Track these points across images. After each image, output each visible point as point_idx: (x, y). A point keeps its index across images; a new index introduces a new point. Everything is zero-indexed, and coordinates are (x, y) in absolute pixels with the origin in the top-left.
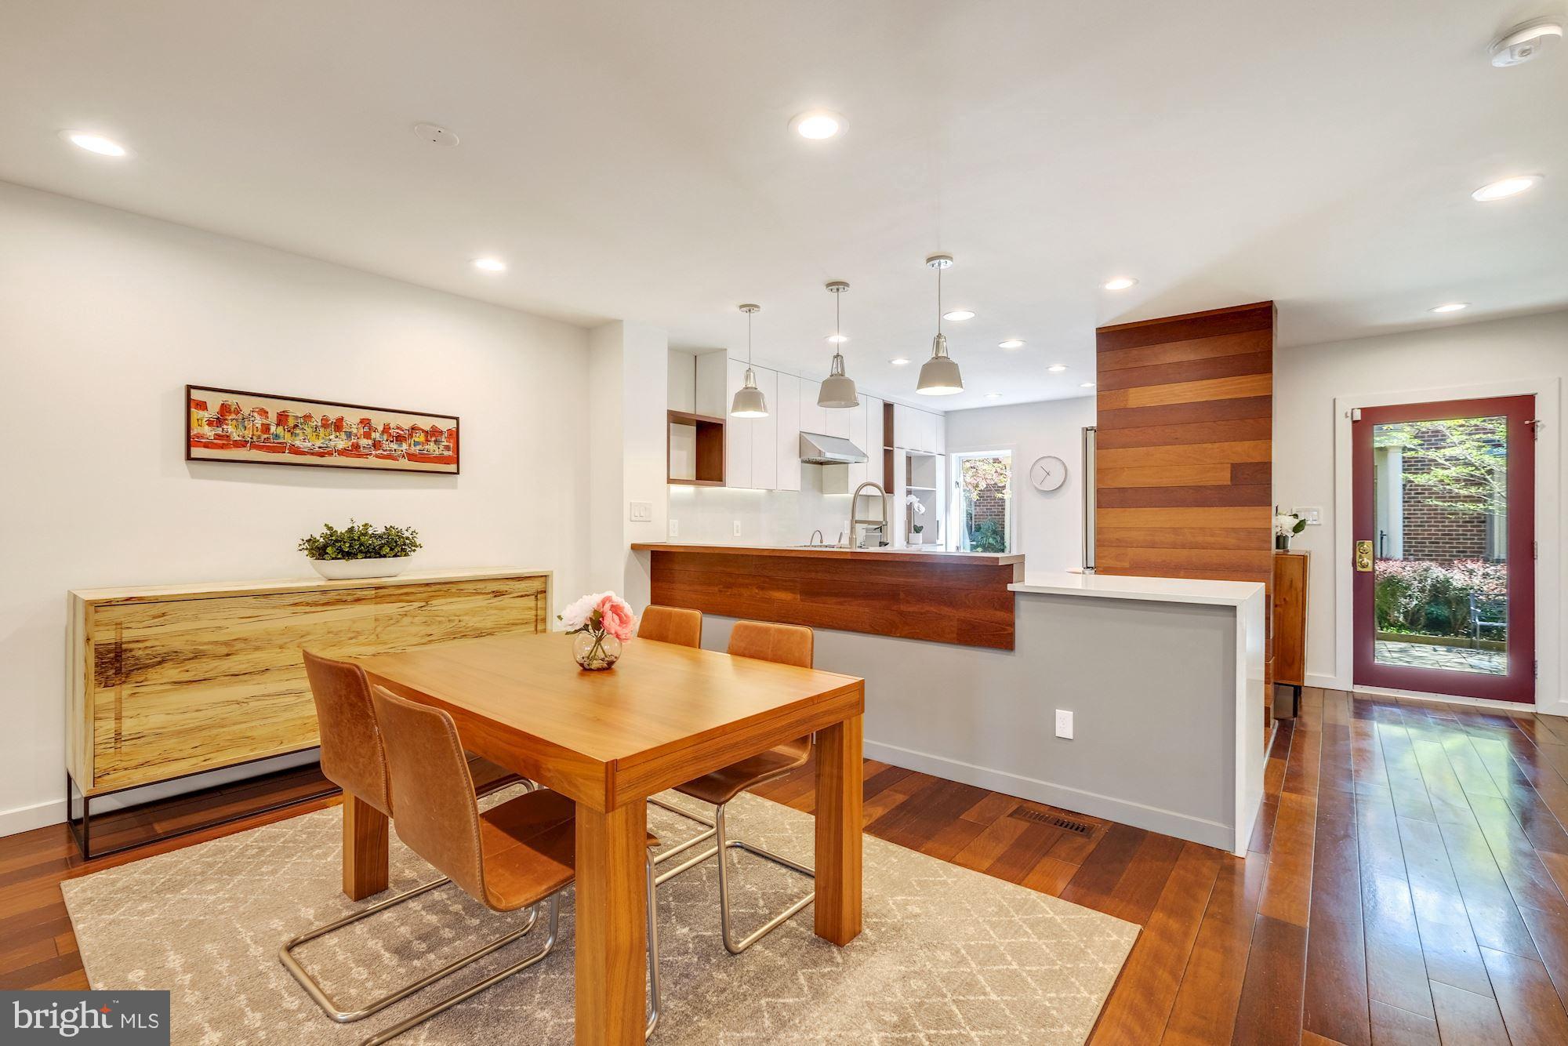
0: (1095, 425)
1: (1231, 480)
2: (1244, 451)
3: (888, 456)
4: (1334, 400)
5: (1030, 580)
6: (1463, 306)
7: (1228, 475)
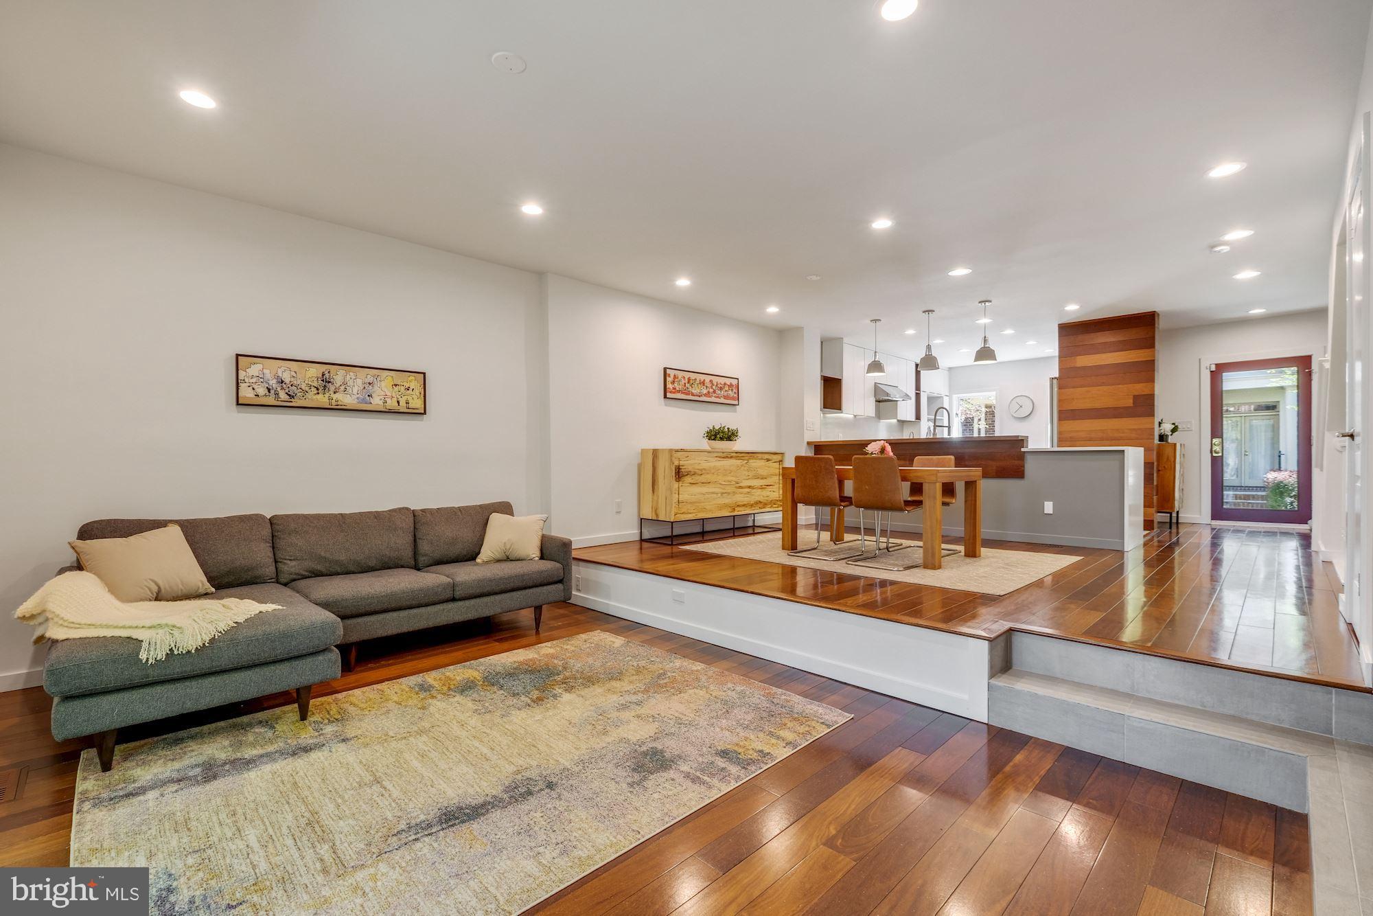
0: (1057, 376)
1: (1134, 404)
2: (1140, 388)
3: (918, 396)
4: (1200, 360)
5: (1032, 445)
6: (1264, 310)
7: (1131, 401)
